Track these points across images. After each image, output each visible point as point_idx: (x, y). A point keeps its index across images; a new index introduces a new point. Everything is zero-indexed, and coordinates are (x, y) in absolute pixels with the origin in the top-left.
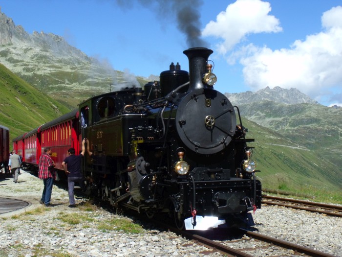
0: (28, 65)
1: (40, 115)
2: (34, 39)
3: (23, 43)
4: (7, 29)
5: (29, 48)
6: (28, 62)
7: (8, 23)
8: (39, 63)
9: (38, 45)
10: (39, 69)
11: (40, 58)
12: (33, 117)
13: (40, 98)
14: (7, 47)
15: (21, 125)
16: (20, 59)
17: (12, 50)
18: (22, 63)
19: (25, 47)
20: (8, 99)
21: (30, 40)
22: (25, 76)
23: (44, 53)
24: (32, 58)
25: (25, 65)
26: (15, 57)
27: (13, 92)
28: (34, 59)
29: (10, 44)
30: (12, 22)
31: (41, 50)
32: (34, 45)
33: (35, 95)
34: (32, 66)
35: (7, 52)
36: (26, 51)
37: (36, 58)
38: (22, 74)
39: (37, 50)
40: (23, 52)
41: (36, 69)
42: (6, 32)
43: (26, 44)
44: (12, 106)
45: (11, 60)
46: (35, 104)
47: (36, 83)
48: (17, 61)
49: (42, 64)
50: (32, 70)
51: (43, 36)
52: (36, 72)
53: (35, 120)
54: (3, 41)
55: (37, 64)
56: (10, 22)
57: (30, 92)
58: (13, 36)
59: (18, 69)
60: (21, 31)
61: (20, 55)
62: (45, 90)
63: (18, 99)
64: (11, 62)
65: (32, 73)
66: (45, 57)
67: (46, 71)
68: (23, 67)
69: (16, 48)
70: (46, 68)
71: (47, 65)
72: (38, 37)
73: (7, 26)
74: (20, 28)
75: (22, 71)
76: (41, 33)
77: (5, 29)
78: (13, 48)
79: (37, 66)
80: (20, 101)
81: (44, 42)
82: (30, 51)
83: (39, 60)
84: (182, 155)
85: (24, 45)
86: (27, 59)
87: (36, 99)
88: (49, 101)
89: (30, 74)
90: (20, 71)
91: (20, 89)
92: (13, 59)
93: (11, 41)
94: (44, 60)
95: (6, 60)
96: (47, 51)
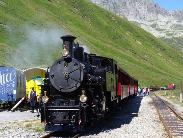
0: (169, 32)
1: (173, 63)
2: (172, 15)
3: (166, 18)
4: (155, 10)
5: (169, 21)
6: (169, 30)
7: (155, 6)
8: (176, 30)
9: (175, 19)
10: (176, 34)
11: (177, 26)
12: (169, 65)
13: (174, 52)
14: (156, 21)
15: (158, 71)
16: (164, 28)
17: (158, 23)
18: (165, 30)
19: (167, 21)
20: (153, 54)
21: (170, 16)
22: (167, 39)
23: (179, 23)
24: (171, 27)
25: (167, 32)
26: (161, 28)
27: (156, 49)
28: (173, 28)
29: (157, 19)
30: (158, 5)
31: (177, 22)
32: (173, 19)
33: (170, 50)
34: (172, 32)
35: (156, 24)
36: (167, 23)
37: (173, 27)
38: (166, 38)
39: (175, 22)
40: (166, 24)
41: (174, 34)
42: (155, 12)
43: (167, 19)
44: (155, 59)
45: (158, 30)
46: (170, 56)
47: (174, 43)
48: (162, 30)
49: (177, 31)
50: (172, 34)
51: (178, 12)
52: (174, 36)
53: (170, 67)
54: (153, 17)
55: (175, 31)
56: (157, 6)
57: (167, 49)
58: (159, 14)
59: (163, 35)
60: (164, 10)
61: (164, 26)
62: (180, 47)
63: (159, 54)
64: (158, 31)
65: (172, 36)
66: (180, 26)
67: (181, 35)
68: (166, 33)
69: (161, 21)
70: (180, 33)
71: (181, 31)
72: (175, 13)
73: (155, 8)
74: (163, 9)
75: (165, 36)
76: (177, 10)
77: (154, 10)
78: (159, 22)
79: (175, 32)
80: (160, 55)
81: (179, 16)
82: (170, 23)
83: (176, 28)
84: (46, 93)
85: (166, 19)
86: (168, 28)
87: (171, 53)
88: (179, 54)
89: (170, 37)
90: (164, 36)
91: (161, 48)
92: (159, 28)
93: (158, 17)
94: (179, 27)
95: (155, 30)
96: (181, 22)
